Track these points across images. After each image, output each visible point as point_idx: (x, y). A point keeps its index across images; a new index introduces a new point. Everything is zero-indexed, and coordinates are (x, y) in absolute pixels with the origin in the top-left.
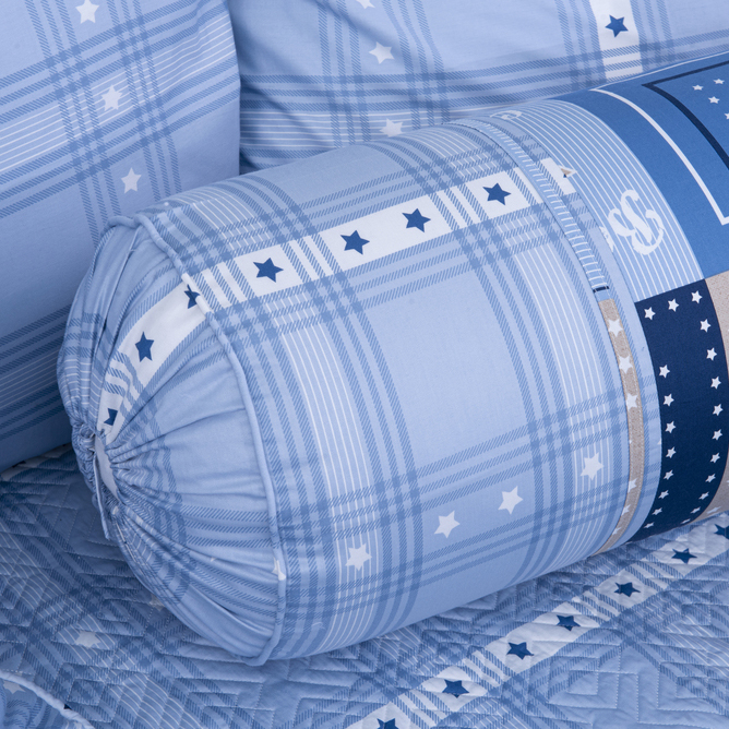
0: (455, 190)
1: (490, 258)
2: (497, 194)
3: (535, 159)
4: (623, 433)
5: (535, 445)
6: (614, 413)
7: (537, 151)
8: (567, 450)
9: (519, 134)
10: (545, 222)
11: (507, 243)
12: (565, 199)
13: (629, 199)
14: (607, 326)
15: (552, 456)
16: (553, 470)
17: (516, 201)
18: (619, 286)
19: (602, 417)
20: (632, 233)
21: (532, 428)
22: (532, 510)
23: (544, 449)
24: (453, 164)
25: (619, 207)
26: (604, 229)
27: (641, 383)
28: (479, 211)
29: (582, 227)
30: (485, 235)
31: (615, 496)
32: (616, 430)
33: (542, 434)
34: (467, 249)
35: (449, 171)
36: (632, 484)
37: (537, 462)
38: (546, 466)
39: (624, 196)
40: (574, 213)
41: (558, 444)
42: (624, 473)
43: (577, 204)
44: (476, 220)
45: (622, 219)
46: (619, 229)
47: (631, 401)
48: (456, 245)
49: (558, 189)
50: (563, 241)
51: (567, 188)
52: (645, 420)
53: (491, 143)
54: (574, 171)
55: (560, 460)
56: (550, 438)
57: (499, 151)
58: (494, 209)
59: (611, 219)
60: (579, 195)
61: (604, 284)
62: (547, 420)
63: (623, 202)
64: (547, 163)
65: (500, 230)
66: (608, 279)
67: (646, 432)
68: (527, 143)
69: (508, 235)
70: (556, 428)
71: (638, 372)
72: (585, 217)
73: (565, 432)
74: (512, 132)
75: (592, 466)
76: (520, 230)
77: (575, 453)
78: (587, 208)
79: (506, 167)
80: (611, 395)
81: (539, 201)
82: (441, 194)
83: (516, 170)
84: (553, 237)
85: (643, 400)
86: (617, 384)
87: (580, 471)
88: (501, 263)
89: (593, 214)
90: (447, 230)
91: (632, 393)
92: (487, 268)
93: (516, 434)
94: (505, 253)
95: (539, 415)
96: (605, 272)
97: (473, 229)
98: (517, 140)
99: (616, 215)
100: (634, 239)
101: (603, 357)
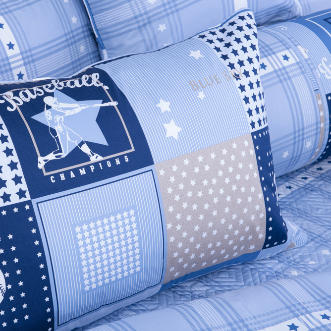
0: (273, 56)
1: (285, 79)
2: (286, 58)
3: (296, 46)
4: (319, 135)
5: (295, 138)
6: (317, 129)
7: (296, 43)
8: (303, 139)
9: (289, 37)
10: (300, 68)
11: (290, 74)
12: (306, 60)
13: (324, 60)
14: (318, 102)
15: (299, 141)
16: (298, 145)
17: (292, 61)
18: (321, 90)
19: (314, 130)
20: (325, 72)
21: (295, 133)
22: (290, 158)
23: (297, 139)
24: (271, 47)
25: (321, 63)
26: (317, 71)
27: (325, 119)
28: (281, 64)
29: (311, 69)
30: (283, 72)
31: (312, 153)
32: (317, 134)
33: (297, 135)
34: (278, 76)
35: (271, 49)
36: (317, 150)
37: (294, 143)
38: (297, 144)
39: (323, 59)
40: (309, 65)
41: (301, 138)
42: (316, 147)
43: (309, 62)
44: (281, 67)
45: (322, 67)
46: (322, 71)
47: (322, 125)
48: (275, 75)
49: (304, 57)
50: (306, 74)
51: (306, 57)
52: (325, 131)
53: (281, 40)
54: (308, 51)
55: (300, 143)
56: (299, 136)
57: (285, 43)
58: (285, 63)
59: (319, 67)
60: (309, 59)
61: (317, 88)
62: (299, 131)
63: (323, 62)
64: (299, 47)
65: (288, 70)
66: (318, 87)
67: (325, 134)
68: (293, 40)
69: (290, 72)
70: (301, 133)
71: (325, 116)
72: (312, 66)
73: (303, 134)
74: (287, 35)
75: (309, 145)
76: (294, 70)
77: (305, 141)
78: (312, 63)
79: (288, 49)
80: (317, 123)
81: (298, 61)
82: (269, 57)
83: (291, 49)
84: (303, 73)
85: (325, 125)
86: (319, 120)
87: (305, 146)
88: (288, 81)
89: (314, 65)
90: (272, 70)
91: (323, 123)
92: (284, 83)
93: (290, 135)
94: (289, 78)
95: (297, 129)
96: (318, 85)
97: (280, 69)
98: (289, 39)
99: (321, 66)
100: (326, 74)
101: (316, 111)
